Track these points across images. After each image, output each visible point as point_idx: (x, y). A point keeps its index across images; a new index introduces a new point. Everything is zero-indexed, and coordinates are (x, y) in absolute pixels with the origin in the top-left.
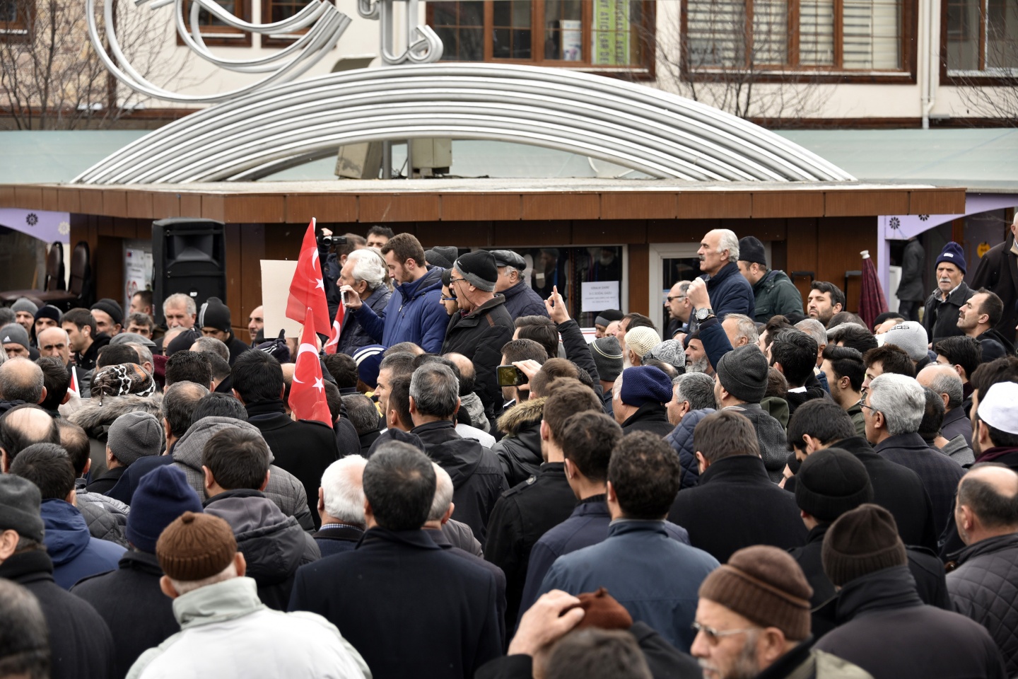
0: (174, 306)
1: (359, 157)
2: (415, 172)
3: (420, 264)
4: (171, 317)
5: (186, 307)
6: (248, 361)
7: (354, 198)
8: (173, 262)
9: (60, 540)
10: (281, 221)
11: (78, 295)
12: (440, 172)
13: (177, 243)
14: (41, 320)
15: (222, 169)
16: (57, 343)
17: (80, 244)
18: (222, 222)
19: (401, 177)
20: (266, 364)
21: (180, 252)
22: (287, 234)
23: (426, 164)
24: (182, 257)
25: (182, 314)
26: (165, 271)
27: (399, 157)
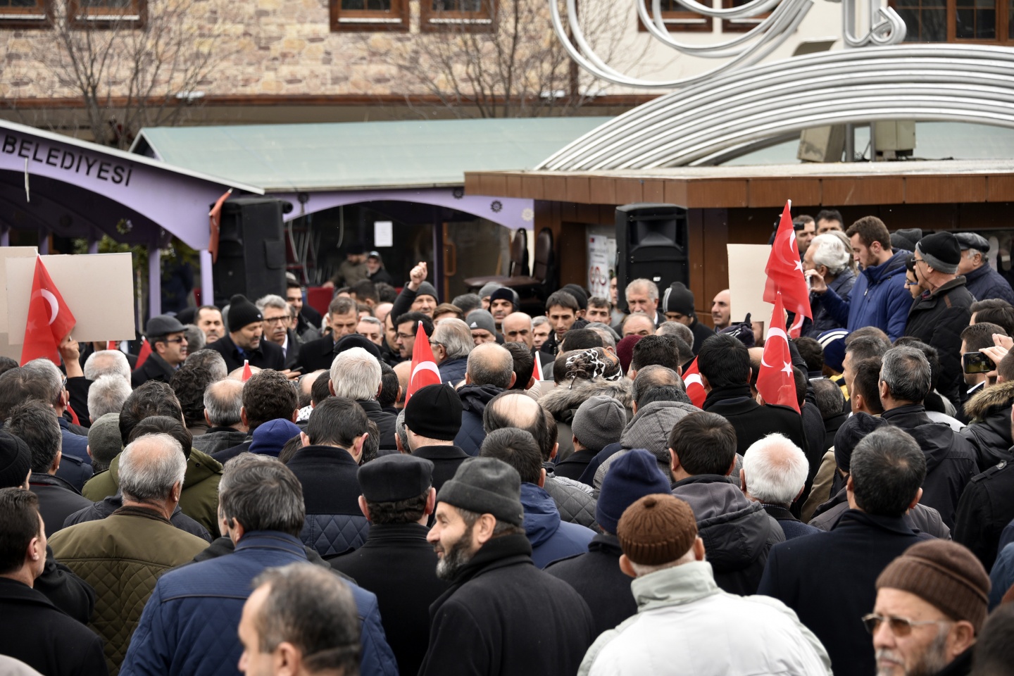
0: (637, 291)
1: (821, 140)
2: (878, 155)
3: (886, 247)
4: (634, 302)
5: (648, 292)
6: (715, 346)
7: (817, 181)
8: (637, 247)
9: (531, 523)
10: (744, 205)
11: (542, 281)
12: (904, 154)
13: (640, 228)
14: (496, 301)
15: (684, 154)
16: (521, 329)
17: (544, 230)
18: (685, 207)
19: (864, 160)
20: (733, 349)
21: (643, 238)
22: (750, 218)
23: (889, 146)
24: (645, 242)
25: (644, 299)
26: (628, 256)
27: (862, 140)
